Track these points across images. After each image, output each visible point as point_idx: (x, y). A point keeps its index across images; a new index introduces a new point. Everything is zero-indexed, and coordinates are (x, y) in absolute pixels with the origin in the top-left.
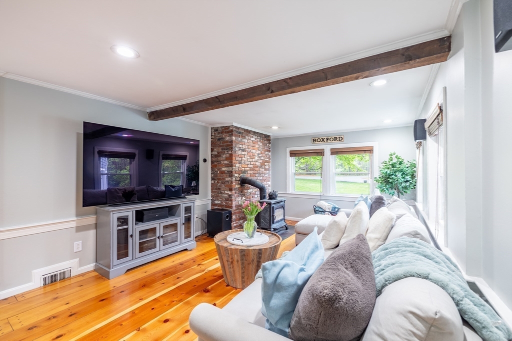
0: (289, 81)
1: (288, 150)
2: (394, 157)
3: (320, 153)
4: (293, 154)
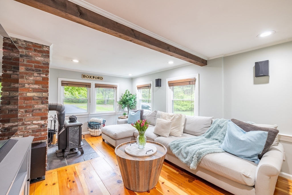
0: (176, 49)
1: (60, 80)
2: (127, 91)
3: (88, 86)
4: (63, 84)
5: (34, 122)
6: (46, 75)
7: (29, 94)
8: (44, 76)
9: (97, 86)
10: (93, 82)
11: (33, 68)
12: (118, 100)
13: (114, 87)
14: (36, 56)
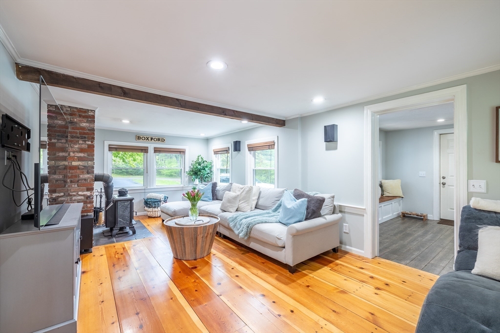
1: (107, 143)
2: (200, 157)
3: (145, 150)
4: (111, 148)
5: (80, 193)
6: (92, 142)
7: (74, 163)
8: (90, 143)
9: (157, 150)
10: (151, 146)
11: (78, 135)
12: (187, 169)
13: (182, 152)
14: (81, 121)
